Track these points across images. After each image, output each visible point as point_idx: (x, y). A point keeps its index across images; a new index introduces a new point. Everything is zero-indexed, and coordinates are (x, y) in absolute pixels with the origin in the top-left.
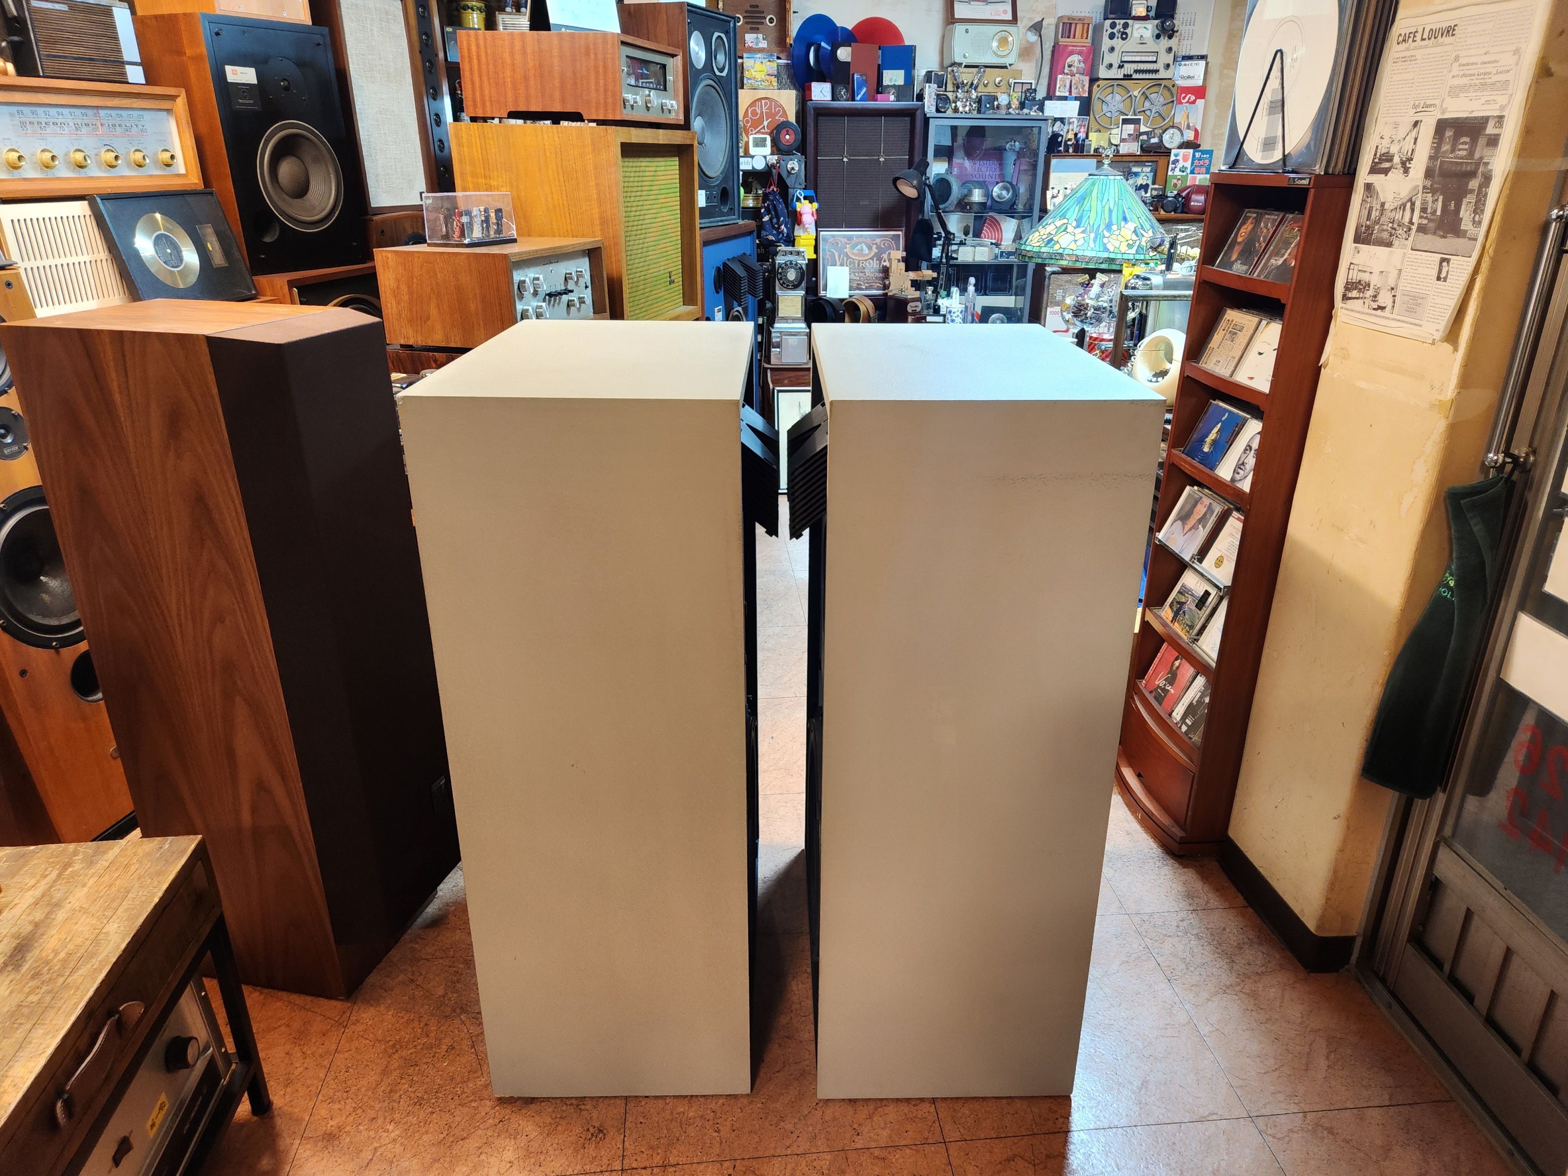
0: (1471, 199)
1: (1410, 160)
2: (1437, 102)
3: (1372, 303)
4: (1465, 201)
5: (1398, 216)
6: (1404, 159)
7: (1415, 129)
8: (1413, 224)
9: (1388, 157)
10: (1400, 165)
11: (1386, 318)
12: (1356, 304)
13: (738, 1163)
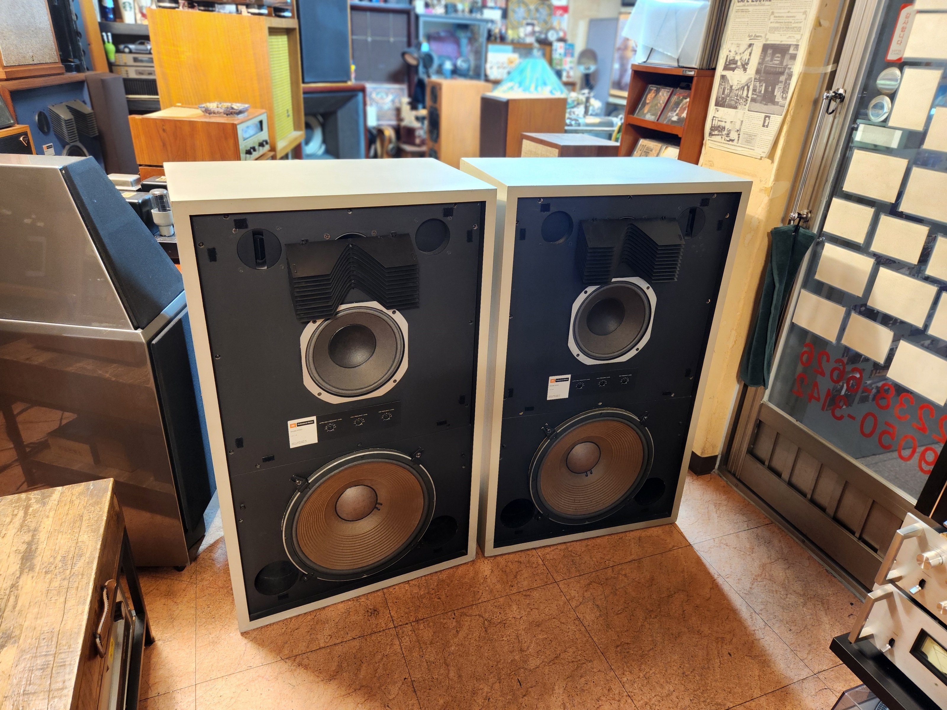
0: (781, 85)
1: (747, 64)
2: (763, 35)
3: (726, 138)
4: (777, 87)
5: (740, 93)
6: (743, 63)
7: (751, 48)
8: (748, 97)
9: (734, 62)
10: (741, 67)
11: (734, 145)
12: (718, 138)
13: (456, 612)
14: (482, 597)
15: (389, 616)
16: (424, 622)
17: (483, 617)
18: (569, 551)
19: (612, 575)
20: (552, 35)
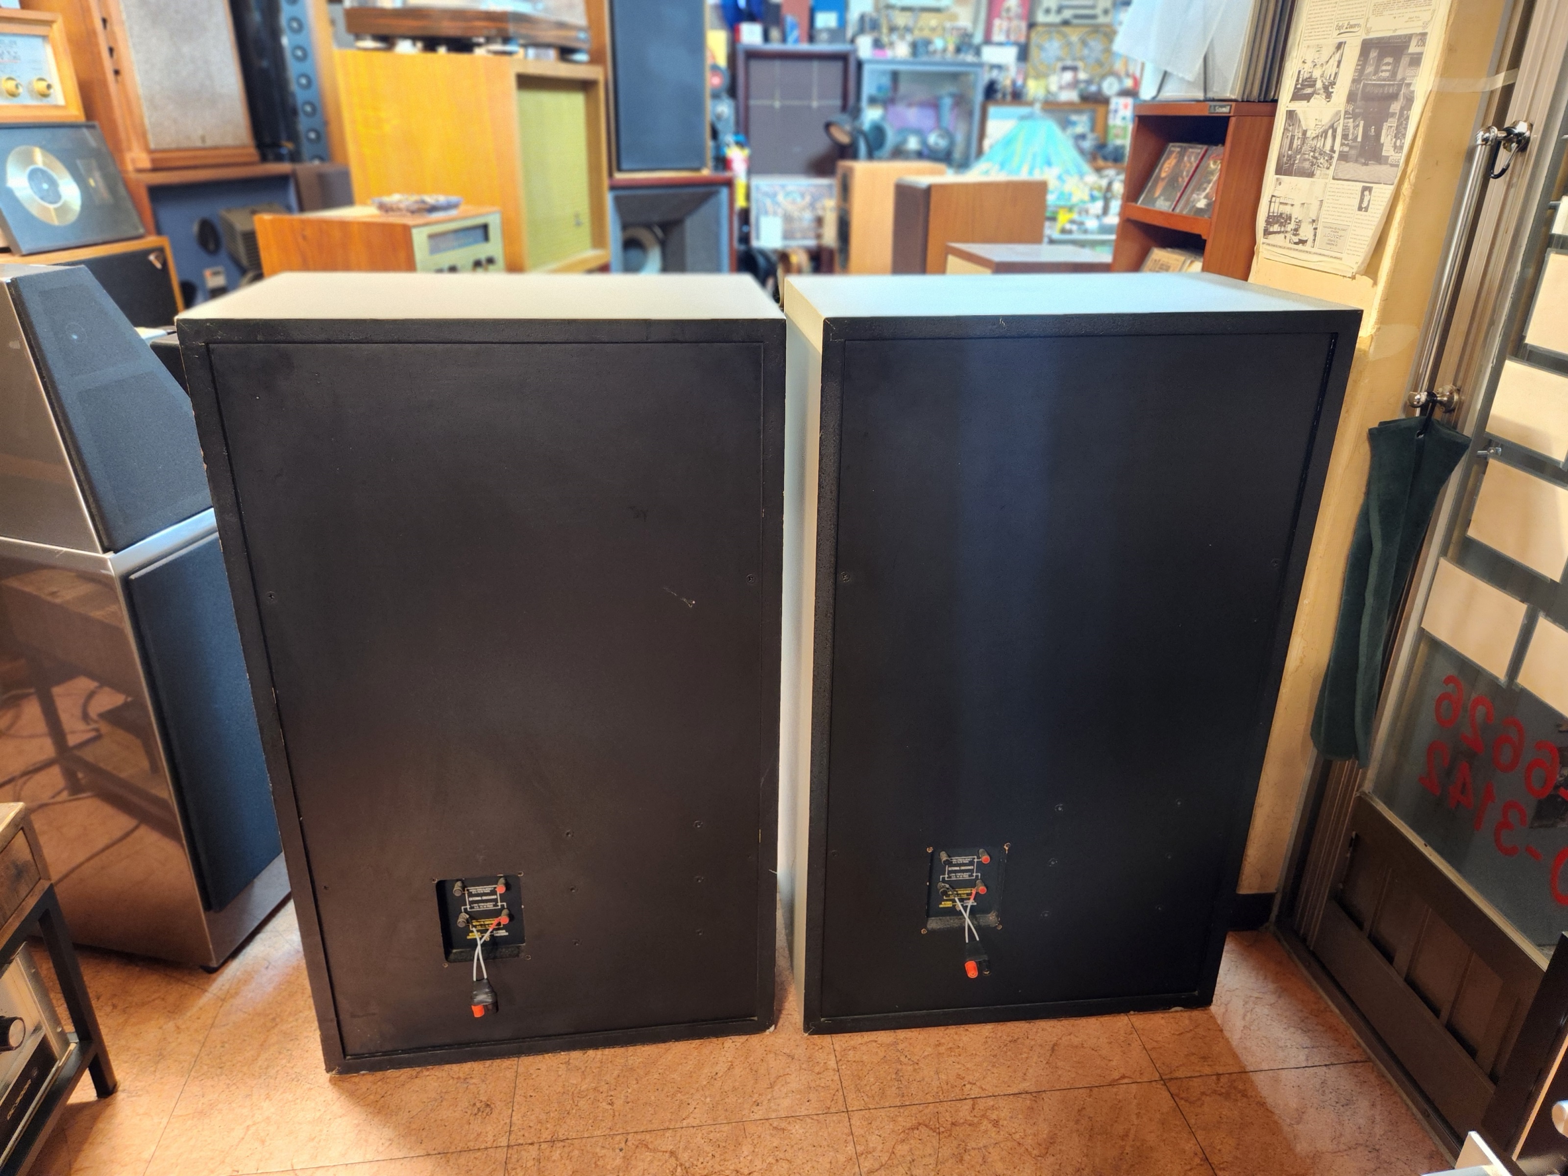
0: (1392, 122)
1: (1333, 84)
2: (1362, 22)
3: (1293, 237)
4: (1385, 126)
5: (1320, 144)
6: (1327, 84)
7: (1340, 52)
8: (1334, 152)
9: (1310, 82)
10: (1322, 91)
11: (1307, 252)
12: (1278, 239)
13: (630, 1137)
14: (692, 1115)
15: (508, 1121)
16: (564, 1147)
17: (677, 1159)
18: (898, 1050)
19: (969, 1118)
20: (1111, 85)
